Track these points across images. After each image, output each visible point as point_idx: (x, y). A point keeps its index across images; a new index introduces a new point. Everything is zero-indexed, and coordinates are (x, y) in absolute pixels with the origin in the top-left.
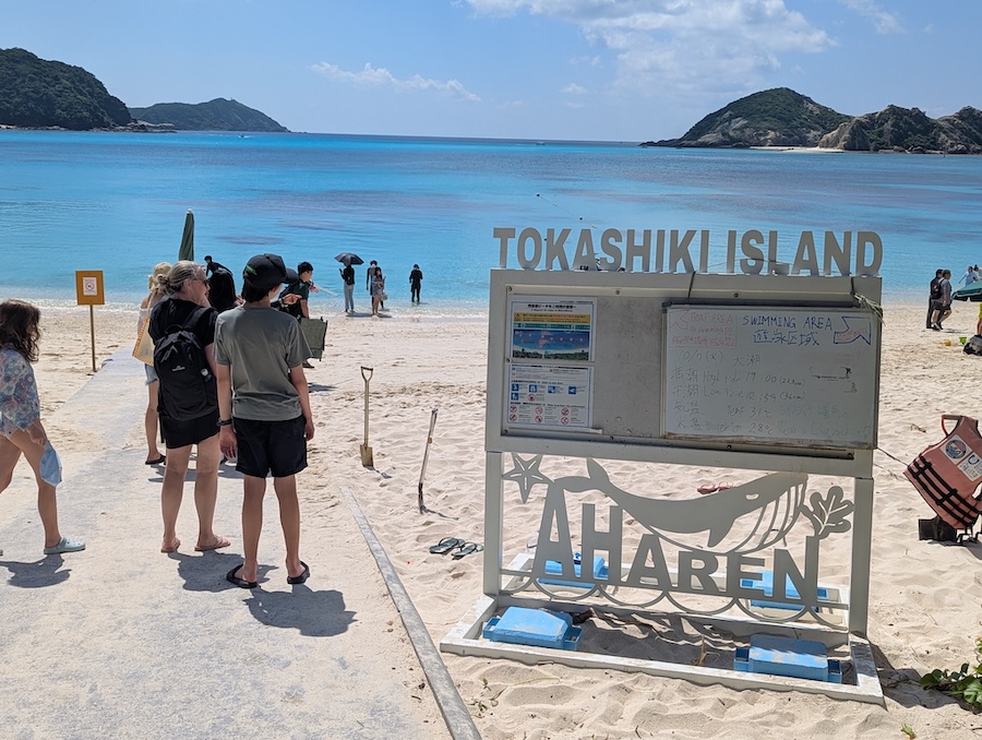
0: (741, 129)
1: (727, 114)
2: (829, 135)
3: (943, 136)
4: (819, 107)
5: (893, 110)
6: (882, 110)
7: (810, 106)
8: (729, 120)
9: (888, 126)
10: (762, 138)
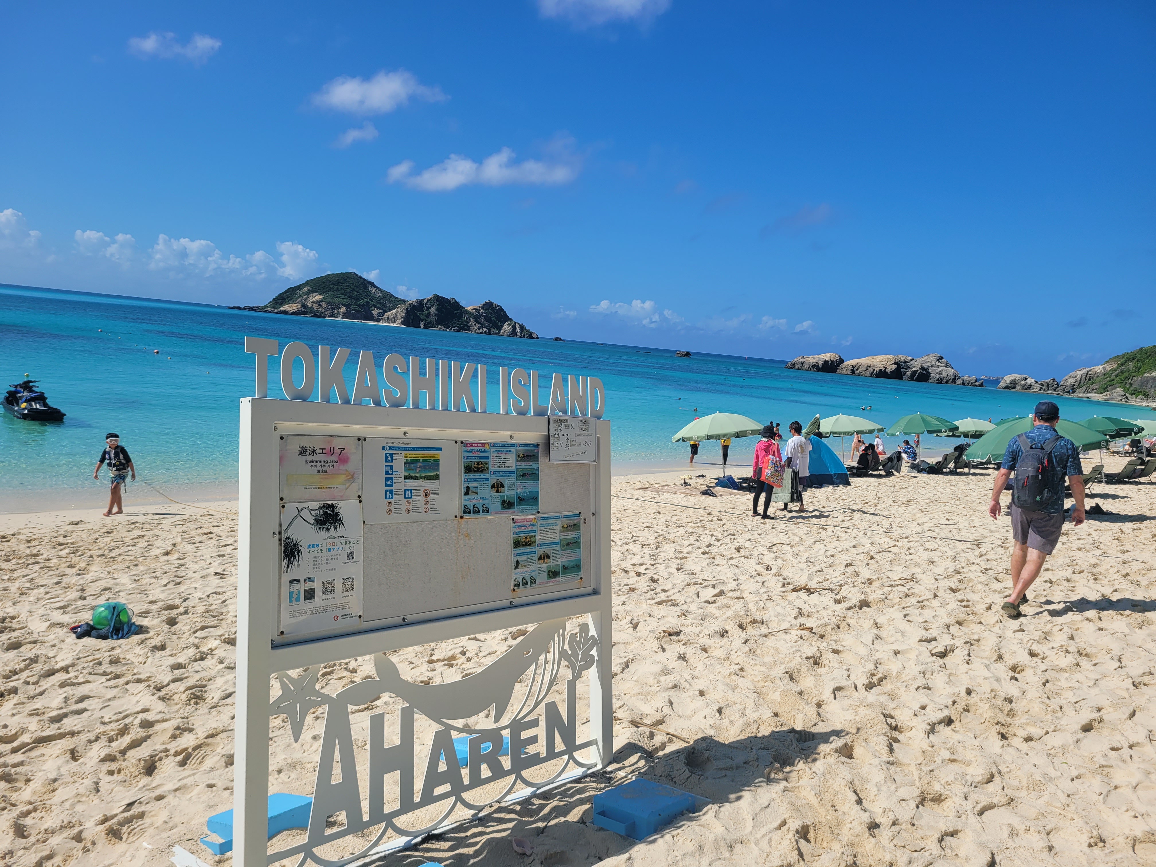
0: (319, 303)
1: (305, 289)
2: (389, 313)
3: (472, 321)
4: (380, 290)
5: (439, 300)
6: (429, 298)
7: (373, 290)
8: (308, 294)
9: (433, 310)
10: (336, 312)
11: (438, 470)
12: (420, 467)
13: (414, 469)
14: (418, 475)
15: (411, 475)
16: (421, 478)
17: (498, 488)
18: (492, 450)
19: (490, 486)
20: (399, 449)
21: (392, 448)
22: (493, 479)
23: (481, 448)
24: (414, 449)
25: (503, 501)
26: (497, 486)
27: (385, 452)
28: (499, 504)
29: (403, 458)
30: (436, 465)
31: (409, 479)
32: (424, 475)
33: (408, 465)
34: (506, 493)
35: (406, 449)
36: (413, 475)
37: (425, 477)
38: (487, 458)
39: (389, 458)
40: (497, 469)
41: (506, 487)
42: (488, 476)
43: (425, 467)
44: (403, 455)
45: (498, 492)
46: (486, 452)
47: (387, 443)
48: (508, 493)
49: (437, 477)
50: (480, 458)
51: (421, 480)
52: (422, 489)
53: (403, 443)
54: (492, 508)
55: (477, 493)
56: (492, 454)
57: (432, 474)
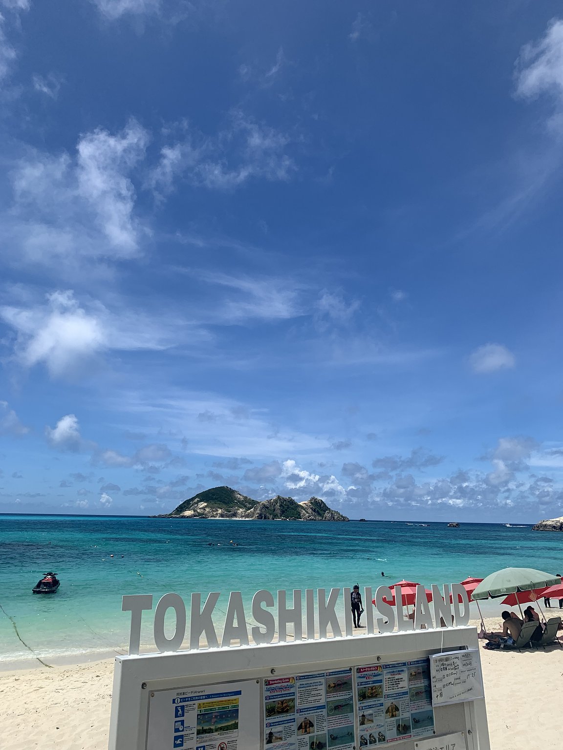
3: (304, 512)
11: (237, 717)
12: (216, 716)
13: (209, 721)
14: (213, 727)
15: (205, 728)
16: (216, 730)
17: (392, 712)
18: (385, 672)
19: (385, 711)
20: (192, 699)
21: (184, 700)
22: (388, 703)
23: (374, 672)
24: (209, 696)
25: (399, 726)
26: (392, 710)
27: (175, 705)
28: (395, 729)
29: (196, 709)
30: (235, 713)
31: (202, 733)
32: (220, 726)
33: (202, 717)
34: (401, 717)
35: (199, 698)
36: (207, 728)
37: (221, 729)
38: (381, 681)
39: (180, 712)
40: (392, 692)
41: (400, 710)
42: (382, 700)
43: (221, 716)
44: (196, 706)
45: (393, 716)
46: (379, 675)
47: (178, 694)
48: (403, 717)
49: (236, 726)
50: (374, 682)
51: (217, 733)
52: (217, 743)
53: (196, 692)
54: (388, 735)
55: (372, 721)
56: (385, 677)
57: (230, 723)
